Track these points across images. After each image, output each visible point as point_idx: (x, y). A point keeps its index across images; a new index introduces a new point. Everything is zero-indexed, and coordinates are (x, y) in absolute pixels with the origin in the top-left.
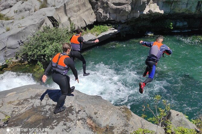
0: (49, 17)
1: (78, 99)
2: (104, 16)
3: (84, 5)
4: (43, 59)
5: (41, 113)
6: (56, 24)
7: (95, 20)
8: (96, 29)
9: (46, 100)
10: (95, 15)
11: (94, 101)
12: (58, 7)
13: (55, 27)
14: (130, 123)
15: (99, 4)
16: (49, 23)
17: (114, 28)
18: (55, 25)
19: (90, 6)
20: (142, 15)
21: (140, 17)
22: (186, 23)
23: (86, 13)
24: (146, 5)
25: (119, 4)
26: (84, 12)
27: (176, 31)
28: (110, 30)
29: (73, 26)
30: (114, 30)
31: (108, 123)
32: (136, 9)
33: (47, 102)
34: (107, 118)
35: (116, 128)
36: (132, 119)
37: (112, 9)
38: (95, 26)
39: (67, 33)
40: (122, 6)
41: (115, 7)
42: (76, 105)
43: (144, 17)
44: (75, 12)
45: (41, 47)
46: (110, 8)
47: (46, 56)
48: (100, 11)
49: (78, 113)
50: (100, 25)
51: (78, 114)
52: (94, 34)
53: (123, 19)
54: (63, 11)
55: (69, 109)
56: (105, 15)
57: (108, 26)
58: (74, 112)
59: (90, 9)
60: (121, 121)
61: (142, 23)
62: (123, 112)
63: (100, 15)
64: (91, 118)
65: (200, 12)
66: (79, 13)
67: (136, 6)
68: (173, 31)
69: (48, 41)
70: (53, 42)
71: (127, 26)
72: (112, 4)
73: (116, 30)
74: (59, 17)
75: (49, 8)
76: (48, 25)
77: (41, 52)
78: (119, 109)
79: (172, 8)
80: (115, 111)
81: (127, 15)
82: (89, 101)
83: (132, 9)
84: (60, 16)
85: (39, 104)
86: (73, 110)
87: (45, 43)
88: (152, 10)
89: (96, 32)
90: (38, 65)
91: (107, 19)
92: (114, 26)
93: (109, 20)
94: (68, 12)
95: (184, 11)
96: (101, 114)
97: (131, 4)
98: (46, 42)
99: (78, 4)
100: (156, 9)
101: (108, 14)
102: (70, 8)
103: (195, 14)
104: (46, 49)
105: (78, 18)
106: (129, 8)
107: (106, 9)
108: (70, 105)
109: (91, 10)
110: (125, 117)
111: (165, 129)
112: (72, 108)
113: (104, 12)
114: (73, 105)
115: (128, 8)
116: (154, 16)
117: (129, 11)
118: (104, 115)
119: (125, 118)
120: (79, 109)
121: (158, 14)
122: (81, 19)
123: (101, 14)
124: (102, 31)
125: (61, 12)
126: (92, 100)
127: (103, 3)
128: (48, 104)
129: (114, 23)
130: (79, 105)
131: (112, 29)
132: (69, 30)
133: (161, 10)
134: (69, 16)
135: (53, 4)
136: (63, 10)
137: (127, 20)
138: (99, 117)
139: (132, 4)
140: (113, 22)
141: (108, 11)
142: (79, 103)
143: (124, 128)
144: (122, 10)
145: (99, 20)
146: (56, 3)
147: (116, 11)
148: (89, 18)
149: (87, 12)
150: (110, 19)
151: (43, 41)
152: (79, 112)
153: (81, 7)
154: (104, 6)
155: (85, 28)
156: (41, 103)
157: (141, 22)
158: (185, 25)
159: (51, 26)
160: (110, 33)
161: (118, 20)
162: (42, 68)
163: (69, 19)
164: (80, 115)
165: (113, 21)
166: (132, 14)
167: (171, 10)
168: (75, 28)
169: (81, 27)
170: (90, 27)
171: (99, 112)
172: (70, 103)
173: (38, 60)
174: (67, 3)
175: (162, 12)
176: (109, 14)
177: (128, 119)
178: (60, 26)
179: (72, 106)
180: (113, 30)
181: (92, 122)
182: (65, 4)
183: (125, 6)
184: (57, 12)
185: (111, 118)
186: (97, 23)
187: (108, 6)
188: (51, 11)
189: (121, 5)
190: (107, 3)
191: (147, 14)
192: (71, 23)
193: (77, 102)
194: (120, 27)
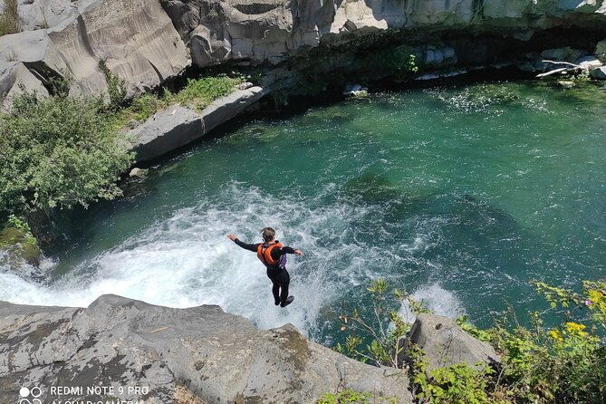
0: (30, 66)
1: (140, 329)
2: (214, 48)
3: (145, 15)
4: (27, 205)
5: (14, 396)
6: (58, 85)
7: (189, 62)
8: (194, 90)
9: (27, 351)
10: (188, 46)
11: (195, 323)
12: (58, 29)
13: (56, 96)
14: (305, 376)
15: (195, 10)
16: (34, 85)
17: (250, 84)
18: (55, 90)
19: (165, 19)
20: (328, 38)
21: (322, 44)
22: (450, 53)
23: (157, 41)
24: (336, 6)
25: (257, 9)
26: (148, 40)
27: (426, 77)
28: (241, 91)
29: (119, 88)
30: (251, 89)
31: (239, 388)
32: (308, 20)
33: (33, 356)
34: (236, 375)
35: (264, 401)
36: (309, 362)
37: (237, 24)
38: (191, 81)
39: (101, 111)
40: (265, 14)
41: (245, 17)
42: (134, 349)
43: (334, 44)
44: (118, 41)
45: (13, 165)
46: (231, 23)
47: (36, 195)
48: (199, 35)
49: (142, 374)
50: (205, 76)
51: (142, 379)
52: (192, 106)
53: (275, 53)
54: (77, 41)
55: (110, 367)
56: (217, 43)
57: (232, 77)
58: (128, 374)
59: (166, 28)
60: (280, 375)
61: (331, 62)
62: (283, 346)
63: (202, 44)
64: (185, 382)
65: (483, 17)
66: (131, 43)
67: (307, 13)
68: (419, 78)
69: (36, 143)
70: (55, 145)
71: (289, 74)
72: (236, 11)
73: (258, 89)
74: (65, 61)
75: (28, 34)
76: (31, 92)
77: (15, 184)
78: (270, 340)
79: (409, 11)
80: (260, 347)
81: (283, 39)
82: (180, 327)
83: (297, 21)
84: (69, 59)
85: (6, 369)
86: (124, 368)
87: (23, 153)
88: (354, 20)
89: (196, 100)
90: (13, 225)
91: (226, 57)
92: (249, 77)
93: (231, 60)
94: (94, 43)
95: (442, 19)
96: (216, 366)
97: (290, 6)
98: (28, 147)
99: (123, 14)
100: (365, 16)
101: (227, 42)
102: (99, 31)
103: (472, 27)
104: (29, 172)
105: (131, 59)
106: (286, 19)
107: (218, 27)
108: (114, 354)
109: (169, 31)
110: (288, 360)
111: (411, 373)
112: (122, 362)
113: (212, 34)
114: (124, 351)
115: (283, 20)
116: (363, 37)
117: (289, 28)
118: (227, 368)
119: (291, 366)
120: (146, 363)
121: (373, 32)
122: (143, 64)
123: (206, 42)
124: (215, 93)
125: (70, 45)
126: (188, 324)
127: (205, 8)
128: (35, 363)
129: (250, 67)
130: (145, 349)
131: (245, 84)
132: (107, 102)
133: (378, 19)
134: (100, 54)
135: (40, 19)
136: (75, 37)
137: (285, 54)
138: (212, 376)
139: (294, 7)
140: (245, 64)
141: (225, 32)
142: (145, 342)
143: (287, 396)
144: (266, 25)
145: (201, 62)
146: (50, 18)
147: (251, 30)
148: (167, 58)
149: (159, 39)
150: (236, 57)
151: (17, 147)
152: (147, 373)
153: (137, 25)
154: (210, 18)
155: (158, 91)
156: (10, 363)
157: (328, 58)
158: (450, 58)
159: (42, 93)
160: (242, 99)
161: (259, 57)
162: (28, 236)
163: (102, 64)
164: (148, 380)
165: (243, 60)
166: (297, 38)
167: (407, 19)
168: (124, 93)
169: (146, 88)
170: (176, 84)
171: (209, 361)
172: (115, 345)
173: (12, 211)
174: (86, 13)
175: (382, 25)
176: (231, 39)
177: (300, 366)
178: (74, 92)
179: (120, 357)
180: (248, 88)
181: (190, 395)
182: (80, 19)
183: (275, 12)
184: (58, 46)
185: (248, 371)
186: (195, 72)
187: (222, 16)
188: (33, 42)
189: (263, 12)
190: (219, 8)
191: (343, 35)
192: (108, 78)
193: (138, 339)
194: (268, 79)
